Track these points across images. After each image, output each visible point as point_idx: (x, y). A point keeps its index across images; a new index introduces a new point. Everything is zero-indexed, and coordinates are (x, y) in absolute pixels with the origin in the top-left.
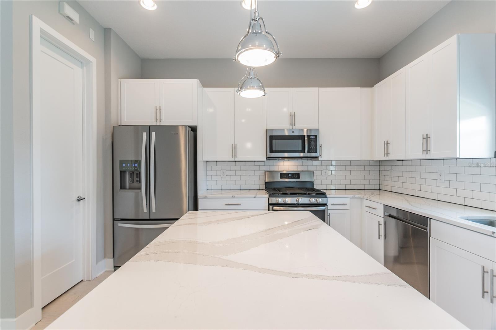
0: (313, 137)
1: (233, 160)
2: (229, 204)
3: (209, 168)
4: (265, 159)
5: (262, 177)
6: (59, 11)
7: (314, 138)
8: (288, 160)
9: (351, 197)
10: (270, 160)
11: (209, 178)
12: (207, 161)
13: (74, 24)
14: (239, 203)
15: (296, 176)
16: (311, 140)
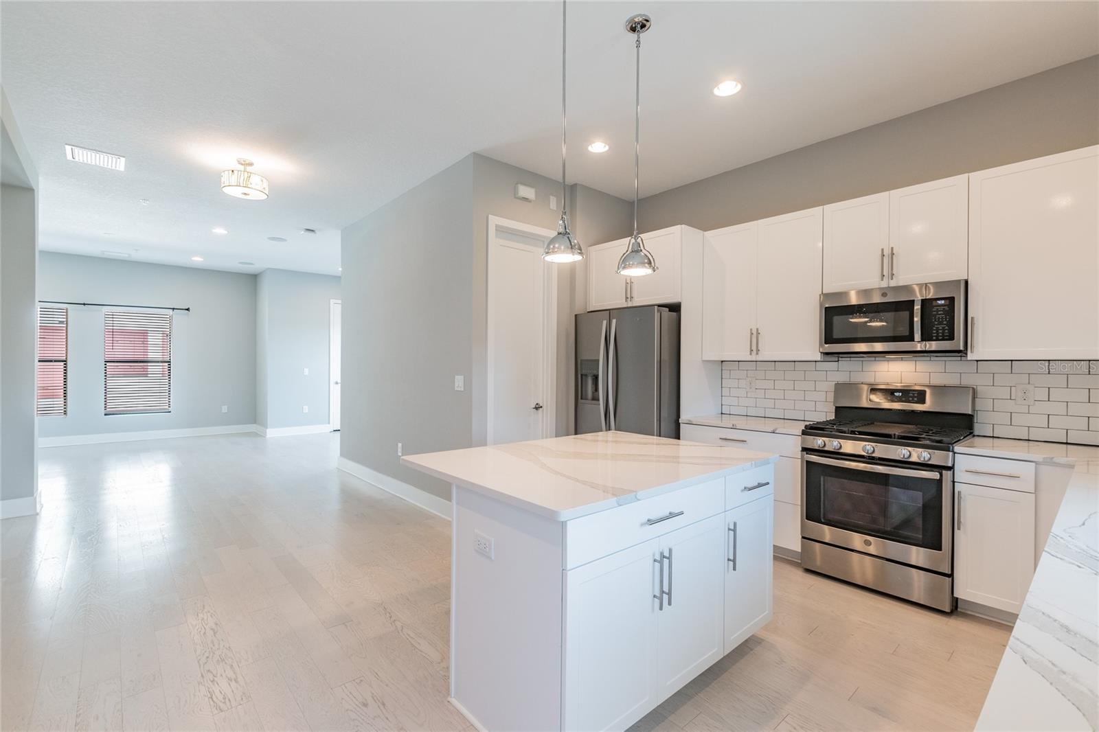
0: (943, 302)
1: (754, 359)
2: (728, 438)
3: (726, 374)
4: (818, 357)
5: (831, 396)
6: (515, 194)
7: (948, 303)
8: (902, 359)
9: (1041, 460)
10: (852, 359)
11: (725, 391)
12: (722, 362)
13: (530, 201)
14: (745, 440)
15: (913, 397)
16: (937, 311)
